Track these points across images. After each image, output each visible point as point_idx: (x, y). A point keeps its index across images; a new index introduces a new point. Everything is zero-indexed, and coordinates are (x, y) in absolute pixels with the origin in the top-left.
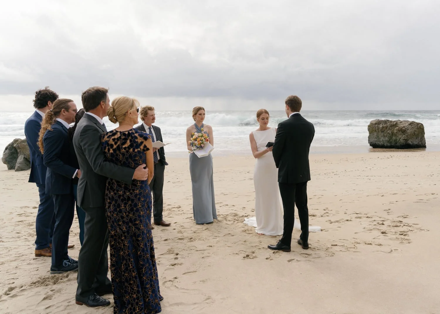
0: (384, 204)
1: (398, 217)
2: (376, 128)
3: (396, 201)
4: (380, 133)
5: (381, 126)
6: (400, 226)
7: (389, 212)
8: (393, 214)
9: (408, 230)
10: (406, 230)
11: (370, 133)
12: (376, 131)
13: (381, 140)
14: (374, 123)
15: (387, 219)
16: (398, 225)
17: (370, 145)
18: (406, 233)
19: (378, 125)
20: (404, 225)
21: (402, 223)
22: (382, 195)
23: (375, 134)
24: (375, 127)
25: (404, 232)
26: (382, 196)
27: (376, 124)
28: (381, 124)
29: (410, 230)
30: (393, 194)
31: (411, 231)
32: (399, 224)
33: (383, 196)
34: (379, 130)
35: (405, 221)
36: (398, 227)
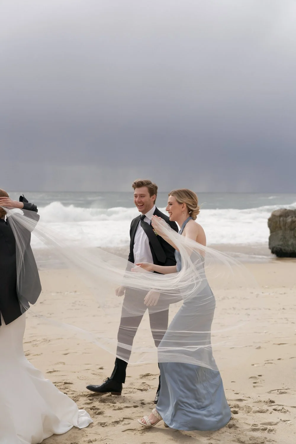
0: (255, 365)
1: (270, 392)
2: (282, 224)
3: (279, 359)
4: (288, 232)
5: (289, 220)
6: (268, 410)
7: (257, 381)
8: (261, 386)
9: (279, 420)
10: (275, 421)
11: (271, 232)
12: (280, 227)
13: (290, 243)
14: (278, 214)
15: (248, 396)
16: (263, 409)
17: (273, 252)
18: (271, 427)
19: (285, 219)
20: (275, 410)
21: (273, 404)
22: (258, 346)
23: (280, 233)
24: (280, 221)
25: (270, 424)
26: (257, 348)
27: (280, 216)
28: (290, 216)
29: (283, 419)
30: (279, 344)
31: (284, 421)
32: (265, 407)
33: (259, 348)
34: (287, 227)
35: (279, 400)
36: (264, 412)
